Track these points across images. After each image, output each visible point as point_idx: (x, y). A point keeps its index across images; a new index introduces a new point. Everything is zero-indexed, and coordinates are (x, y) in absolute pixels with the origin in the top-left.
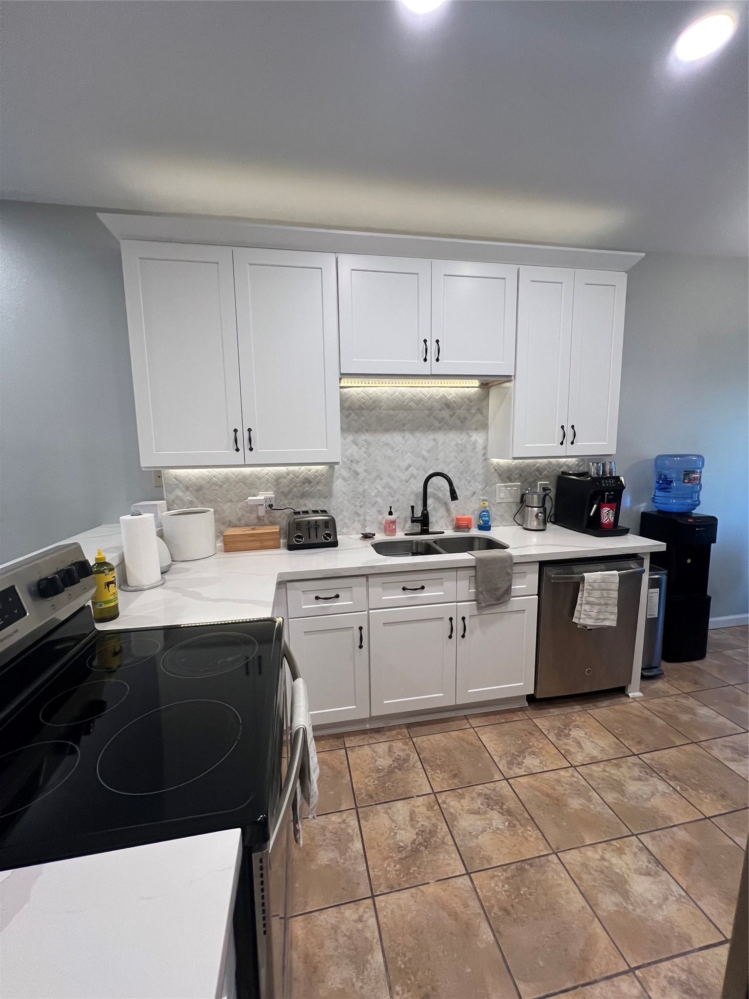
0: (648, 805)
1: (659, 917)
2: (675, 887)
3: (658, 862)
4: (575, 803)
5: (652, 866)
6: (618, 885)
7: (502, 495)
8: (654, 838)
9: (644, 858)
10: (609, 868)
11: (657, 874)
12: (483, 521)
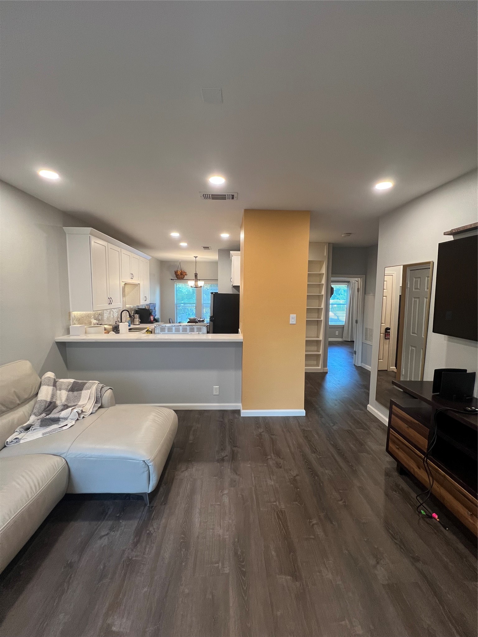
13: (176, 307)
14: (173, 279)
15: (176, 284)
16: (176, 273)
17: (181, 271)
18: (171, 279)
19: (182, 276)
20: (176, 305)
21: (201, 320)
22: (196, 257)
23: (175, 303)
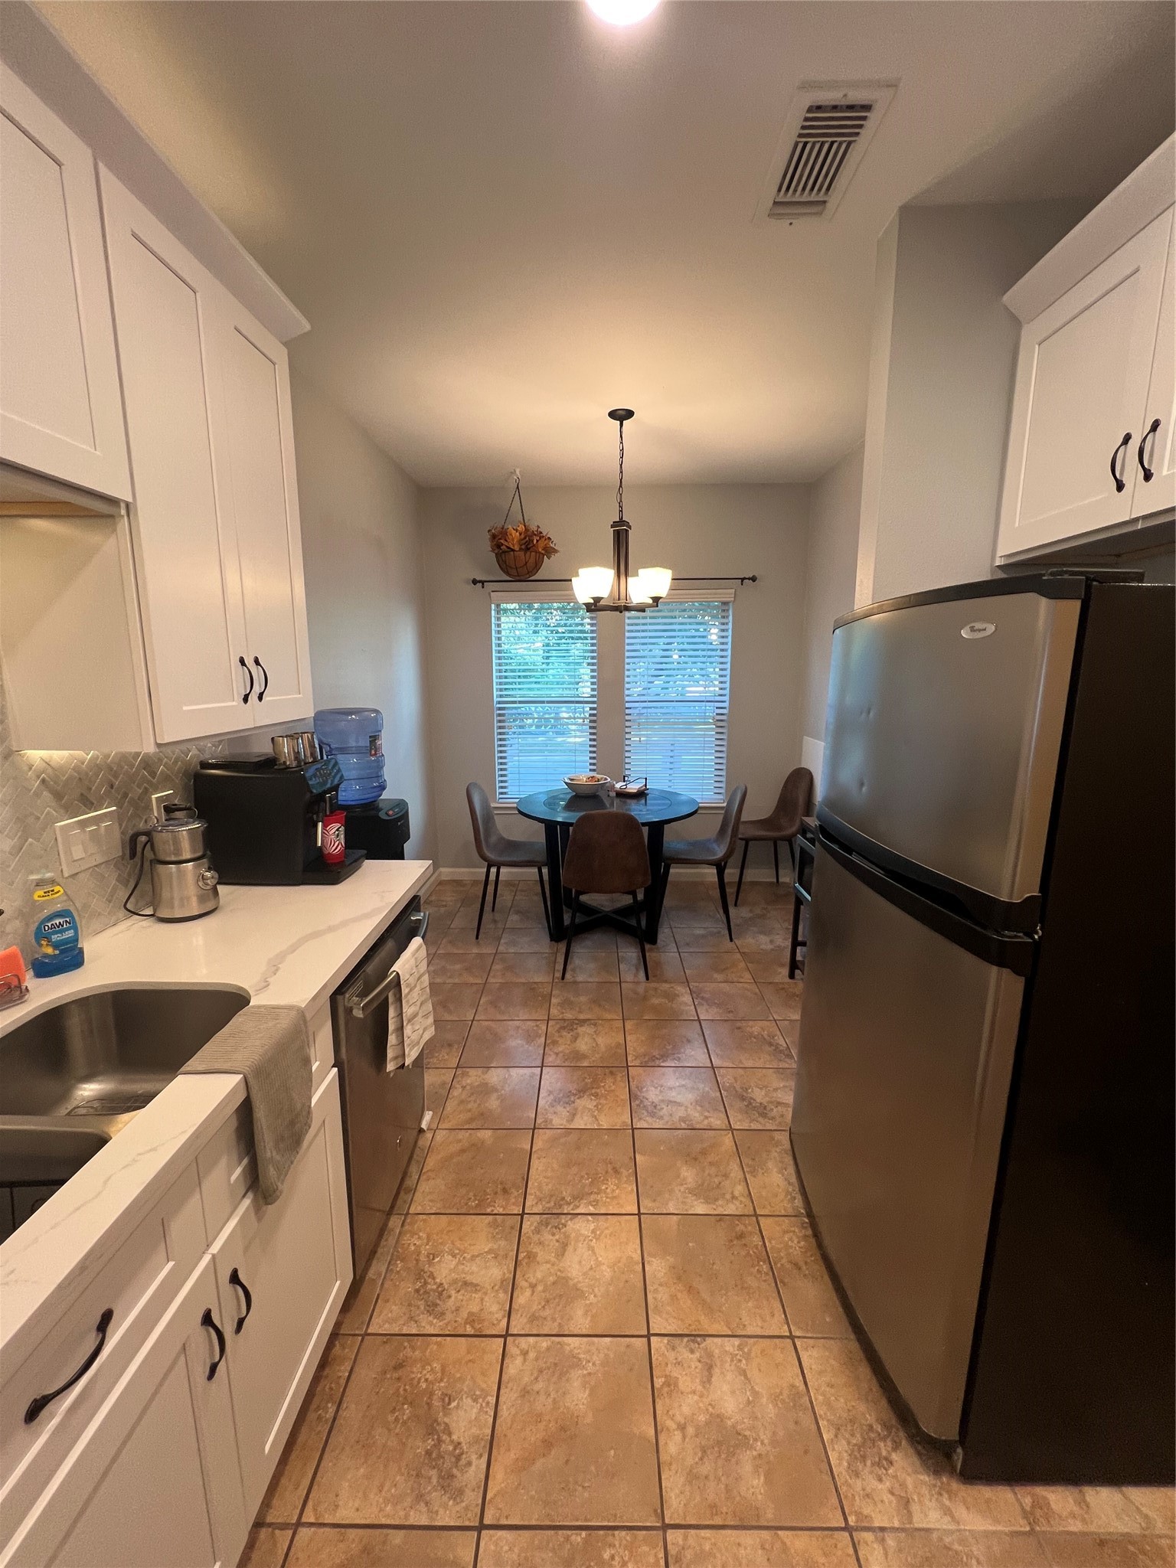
7: (78, 852)
12: (55, 946)
13: (500, 721)
14: (483, 582)
15: (498, 606)
16: (498, 540)
17: (527, 530)
18: (475, 582)
19: (532, 558)
20: (500, 709)
21: (633, 788)
22: (622, 415)
23: (496, 699)
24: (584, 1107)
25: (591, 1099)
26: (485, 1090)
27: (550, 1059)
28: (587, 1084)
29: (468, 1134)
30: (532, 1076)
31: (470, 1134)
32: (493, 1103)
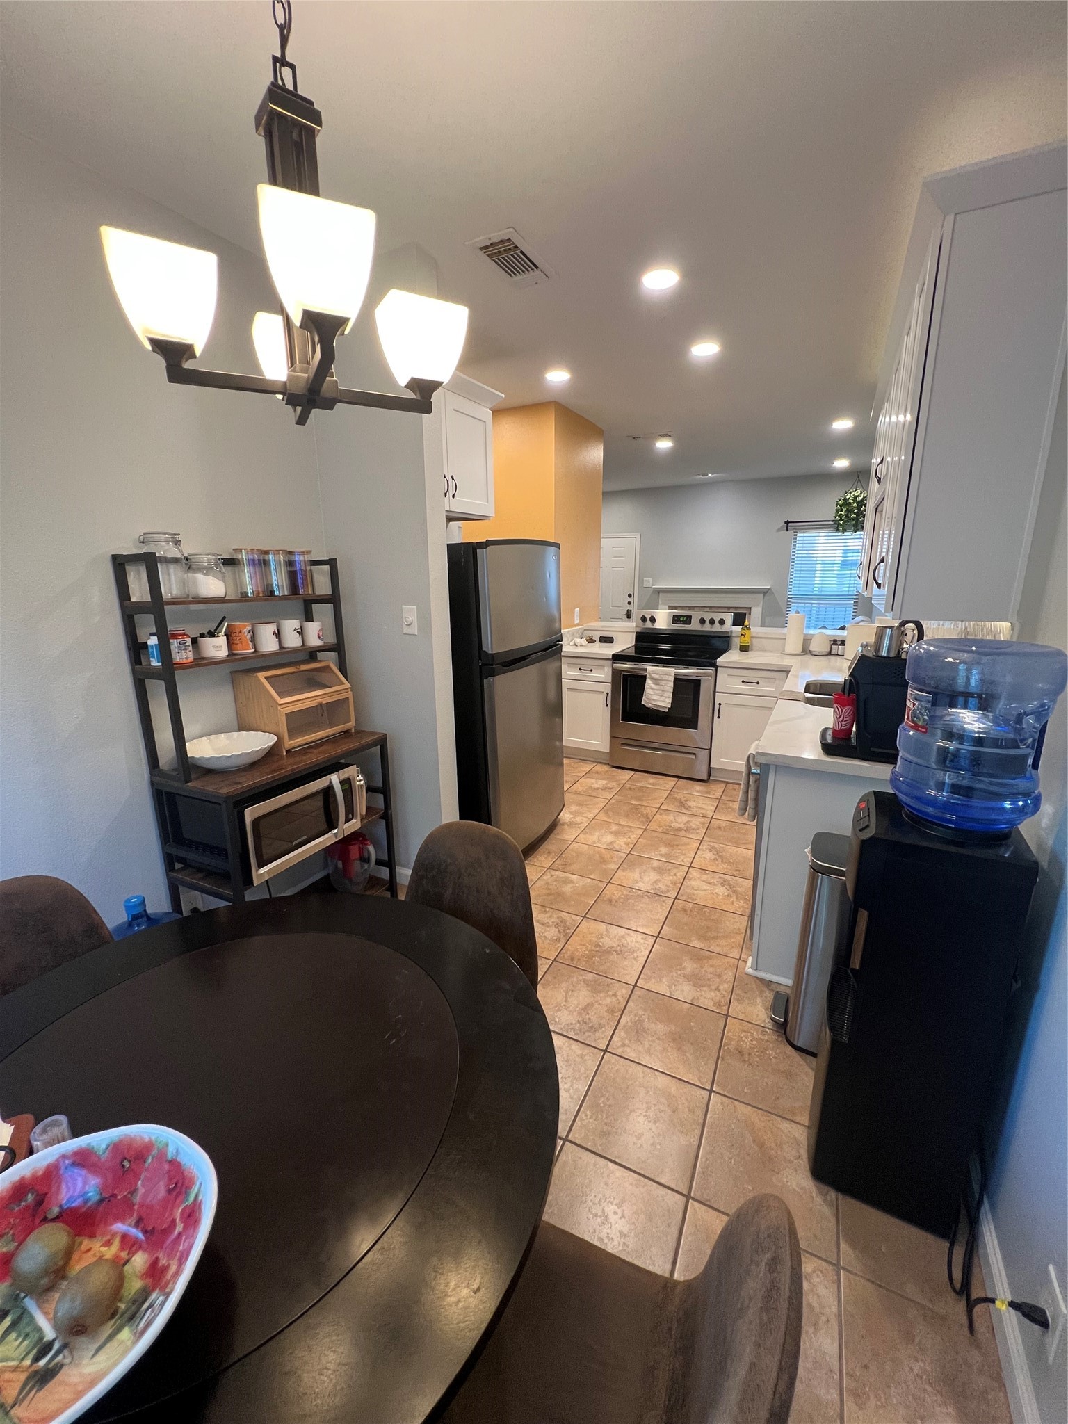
0: (637, 870)
1: (597, 834)
2: (599, 845)
3: (611, 850)
4: (664, 850)
5: (612, 847)
6: (616, 834)
8: (621, 857)
9: (618, 848)
10: (624, 836)
11: (607, 845)
24: (611, 939)
25: (603, 944)
26: (696, 980)
27: (624, 991)
28: (599, 957)
29: (712, 947)
30: (646, 980)
31: (710, 947)
32: (689, 966)
